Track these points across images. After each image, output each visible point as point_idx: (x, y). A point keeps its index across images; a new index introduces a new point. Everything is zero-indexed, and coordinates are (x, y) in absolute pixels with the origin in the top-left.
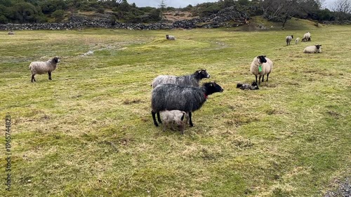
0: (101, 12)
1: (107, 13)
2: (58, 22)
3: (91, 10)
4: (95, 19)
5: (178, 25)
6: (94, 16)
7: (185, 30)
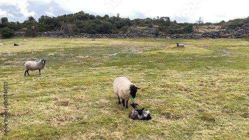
0: (151, 27)
1: (155, 27)
2: (124, 33)
3: (145, 26)
4: (146, 31)
5: (206, 36)
6: (146, 29)
7: (211, 39)
